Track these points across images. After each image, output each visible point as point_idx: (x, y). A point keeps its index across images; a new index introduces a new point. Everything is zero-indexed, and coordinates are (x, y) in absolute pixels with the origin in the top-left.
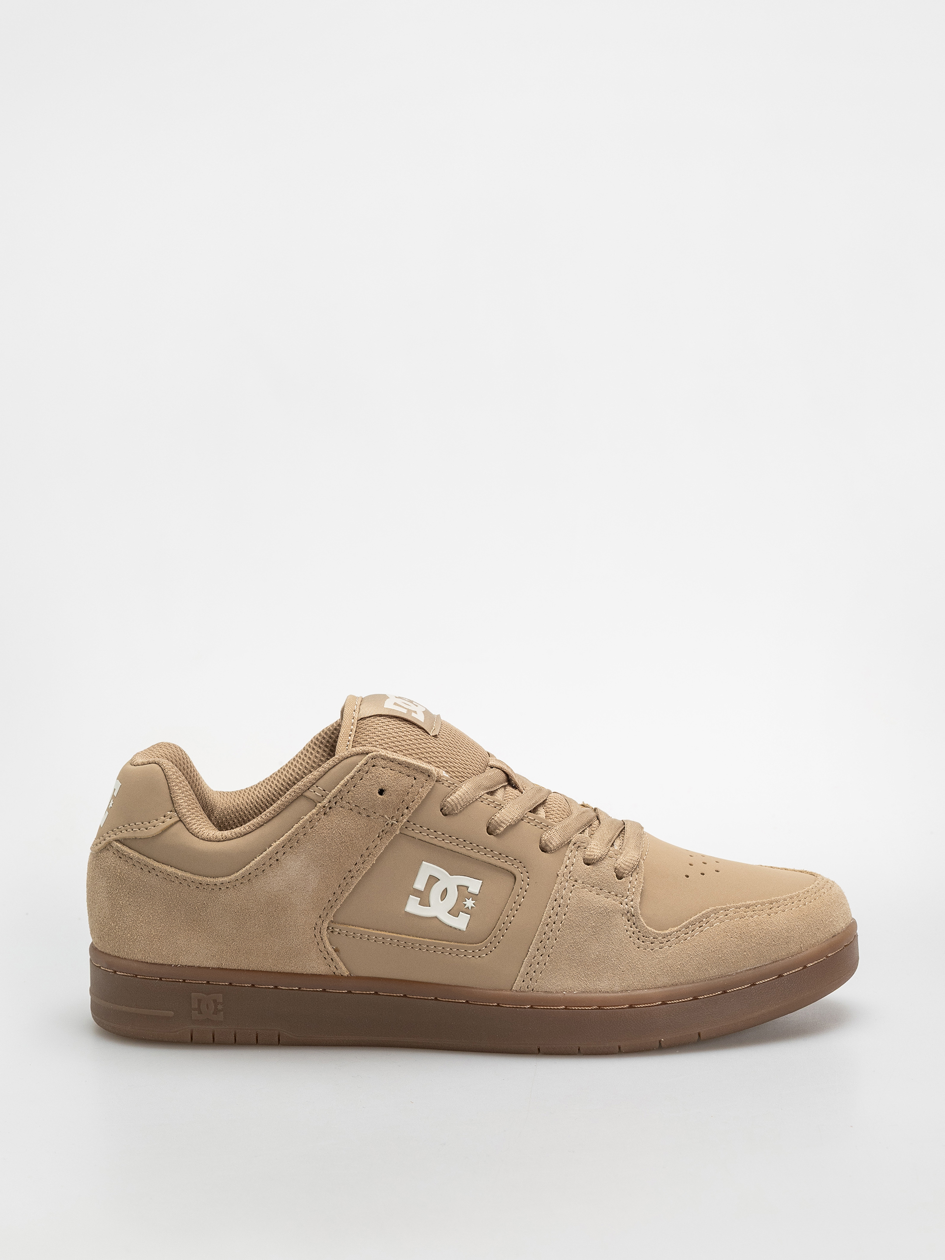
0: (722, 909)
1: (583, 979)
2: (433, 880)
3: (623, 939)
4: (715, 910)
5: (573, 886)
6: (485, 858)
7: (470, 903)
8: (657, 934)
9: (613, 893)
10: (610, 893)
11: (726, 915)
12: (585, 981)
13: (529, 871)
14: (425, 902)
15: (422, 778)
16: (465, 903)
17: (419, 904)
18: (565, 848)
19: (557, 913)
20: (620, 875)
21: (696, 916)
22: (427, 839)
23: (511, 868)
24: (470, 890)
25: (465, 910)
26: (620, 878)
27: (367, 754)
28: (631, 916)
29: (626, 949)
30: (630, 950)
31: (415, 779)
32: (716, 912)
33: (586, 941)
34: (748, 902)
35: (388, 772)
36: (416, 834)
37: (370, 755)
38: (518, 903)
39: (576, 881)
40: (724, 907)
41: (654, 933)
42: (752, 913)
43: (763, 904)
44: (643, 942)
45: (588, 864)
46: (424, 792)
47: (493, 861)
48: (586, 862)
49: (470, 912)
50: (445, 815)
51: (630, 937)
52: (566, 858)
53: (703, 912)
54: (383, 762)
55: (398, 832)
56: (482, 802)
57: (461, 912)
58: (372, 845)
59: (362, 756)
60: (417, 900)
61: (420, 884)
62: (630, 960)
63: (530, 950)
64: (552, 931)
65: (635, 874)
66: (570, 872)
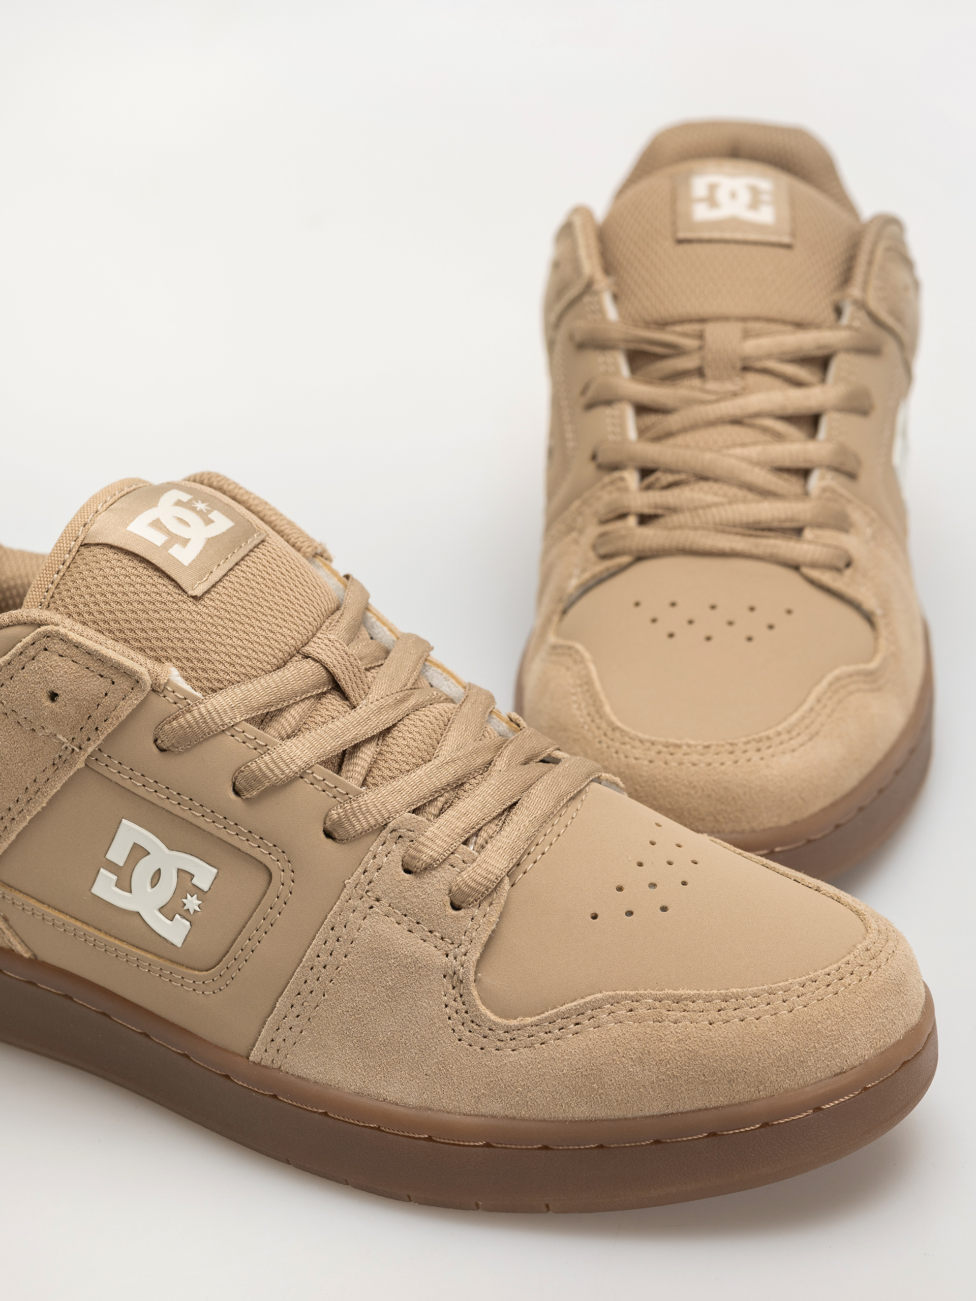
0: (626, 997)
1: (359, 1071)
2: (138, 852)
3: (436, 1020)
4: (613, 997)
5: (371, 907)
6: (223, 834)
7: (192, 903)
8: (495, 1023)
9: (437, 934)
10: (431, 932)
11: (631, 1010)
12: (363, 1075)
13: (294, 870)
14: (125, 884)
15: (124, 684)
16: (184, 900)
17: (116, 886)
18: (372, 837)
19: (332, 951)
20: (457, 903)
21: (573, 1004)
22: (128, 784)
23: (266, 860)
24: (195, 881)
25: (184, 914)
26: (456, 907)
27: (39, 626)
28: (456, 980)
29: (437, 1038)
30: (444, 1042)
31: (113, 683)
32: (615, 1001)
33: (373, 1009)
34: (681, 992)
35: (65, 665)
36: (112, 772)
37: (43, 628)
38: (268, 921)
39: (378, 900)
40: (632, 993)
41: (490, 1020)
42: (679, 1014)
43: (709, 999)
44: (470, 1031)
45: (407, 871)
46: (126, 709)
47: (236, 841)
48: (406, 867)
49: (190, 919)
50: (162, 750)
51: (449, 1018)
52: (370, 855)
53: (588, 999)
54: (60, 647)
55: (80, 765)
56: (233, 736)
57: (177, 916)
58: (42, 778)
59: (32, 628)
60: (111, 879)
61: (118, 853)
62: (440, 1059)
63: (277, 1005)
64: (318, 979)
65: (485, 904)
66: (370, 882)
